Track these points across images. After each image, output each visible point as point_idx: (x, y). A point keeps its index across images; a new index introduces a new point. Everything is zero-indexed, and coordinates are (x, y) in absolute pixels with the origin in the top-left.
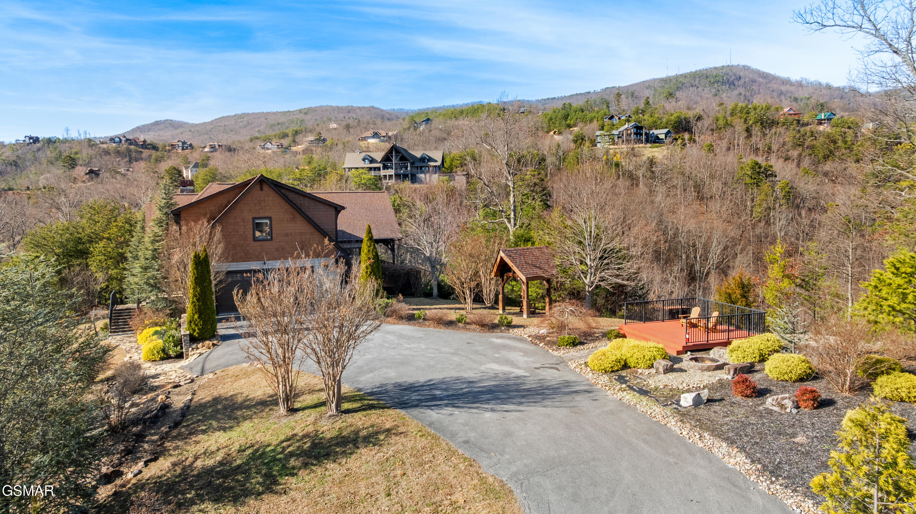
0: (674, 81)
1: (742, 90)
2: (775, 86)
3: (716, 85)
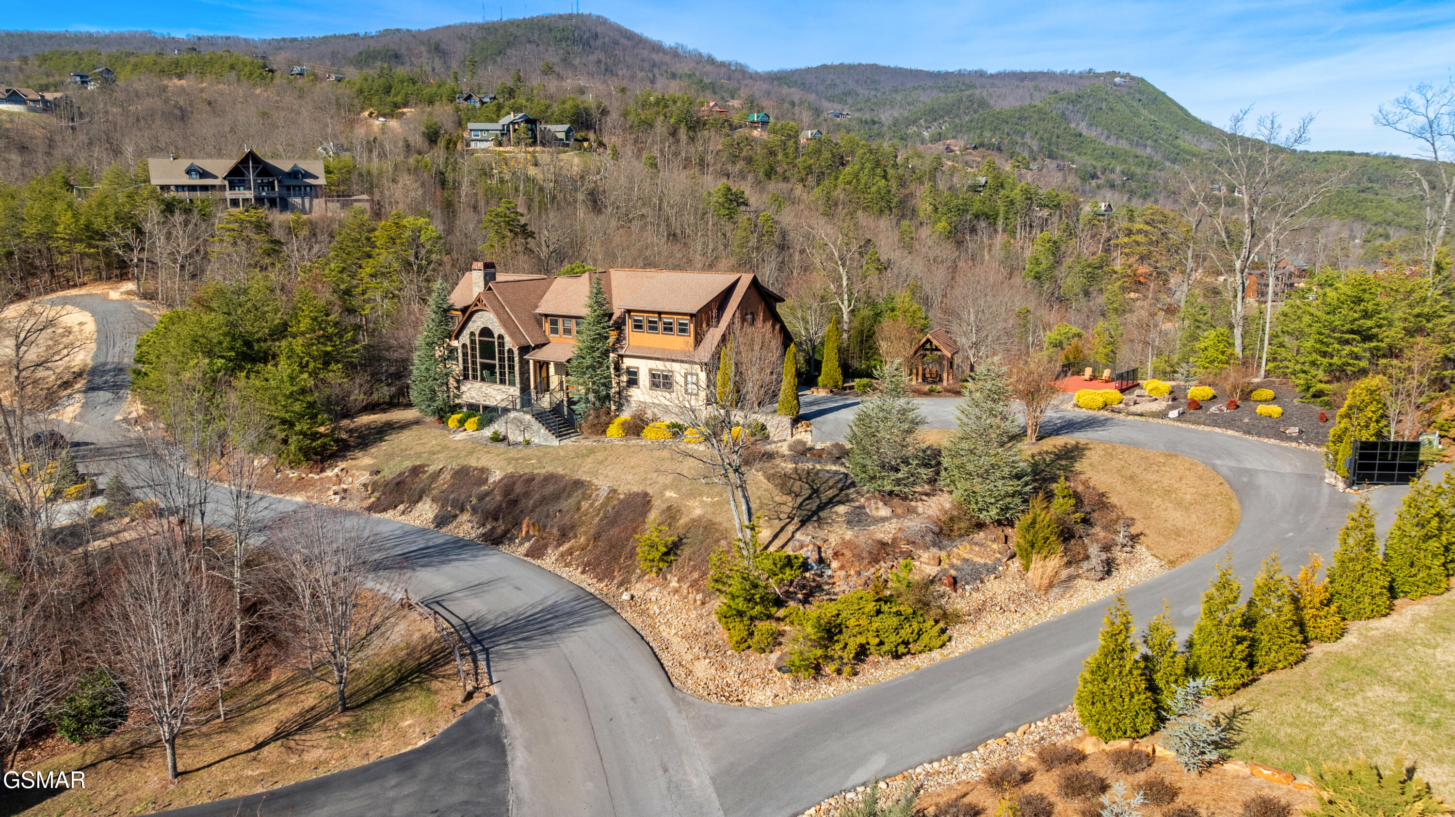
0: (502, 32)
1: (602, 56)
2: (645, 53)
3: (564, 44)
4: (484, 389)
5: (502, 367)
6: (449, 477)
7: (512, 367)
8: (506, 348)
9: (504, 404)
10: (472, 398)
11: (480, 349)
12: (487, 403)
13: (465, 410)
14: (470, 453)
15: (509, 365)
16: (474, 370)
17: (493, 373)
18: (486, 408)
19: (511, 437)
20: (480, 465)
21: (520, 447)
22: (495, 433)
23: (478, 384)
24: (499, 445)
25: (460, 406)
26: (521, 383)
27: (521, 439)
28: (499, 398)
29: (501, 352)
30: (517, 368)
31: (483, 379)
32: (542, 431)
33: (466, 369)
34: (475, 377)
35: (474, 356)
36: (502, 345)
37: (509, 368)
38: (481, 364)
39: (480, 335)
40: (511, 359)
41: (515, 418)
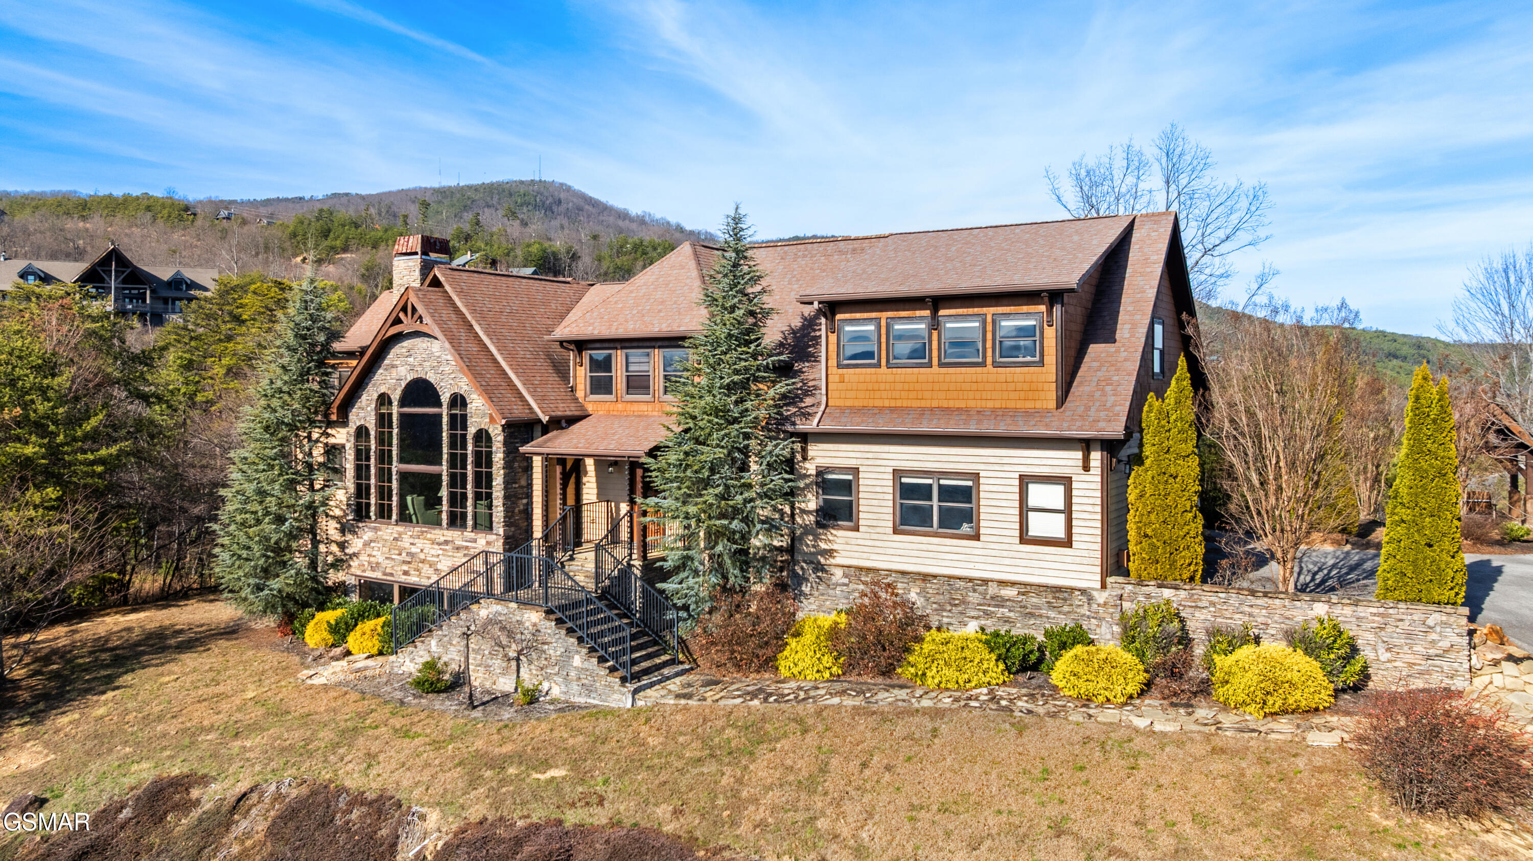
1: (564, 221)
4: (406, 542)
5: (457, 480)
6: (262, 826)
7: (484, 480)
8: (472, 430)
9: (455, 583)
10: (375, 567)
11: (401, 440)
12: (413, 579)
13: (355, 598)
14: (348, 735)
15: (478, 476)
16: (384, 493)
17: (433, 502)
18: (407, 591)
19: (478, 678)
20: (372, 786)
21: (507, 714)
22: (430, 666)
23: (390, 531)
24: (440, 703)
25: (342, 589)
26: (509, 521)
27: (506, 684)
28: (445, 565)
29: (458, 442)
30: (498, 481)
31: (404, 518)
32: (577, 661)
33: (362, 491)
34: (384, 513)
35: (384, 457)
36: (459, 422)
37: (478, 483)
38: (403, 476)
39: (403, 402)
40: (484, 459)
41: (490, 622)
